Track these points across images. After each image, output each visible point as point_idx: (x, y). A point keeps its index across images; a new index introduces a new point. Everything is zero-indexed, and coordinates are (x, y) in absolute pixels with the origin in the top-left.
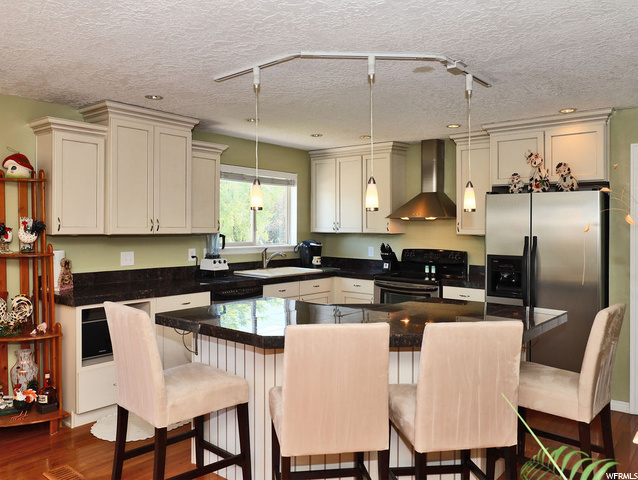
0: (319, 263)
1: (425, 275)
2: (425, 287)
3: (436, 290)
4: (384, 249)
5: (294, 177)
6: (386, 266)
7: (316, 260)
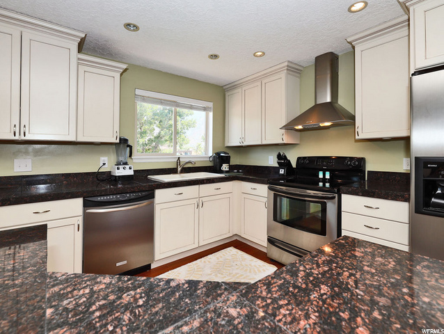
0: (227, 169)
1: (320, 180)
2: (320, 194)
3: (334, 198)
4: (279, 157)
5: (210, 105)
6: (282, 171)
7: (225, 167)
